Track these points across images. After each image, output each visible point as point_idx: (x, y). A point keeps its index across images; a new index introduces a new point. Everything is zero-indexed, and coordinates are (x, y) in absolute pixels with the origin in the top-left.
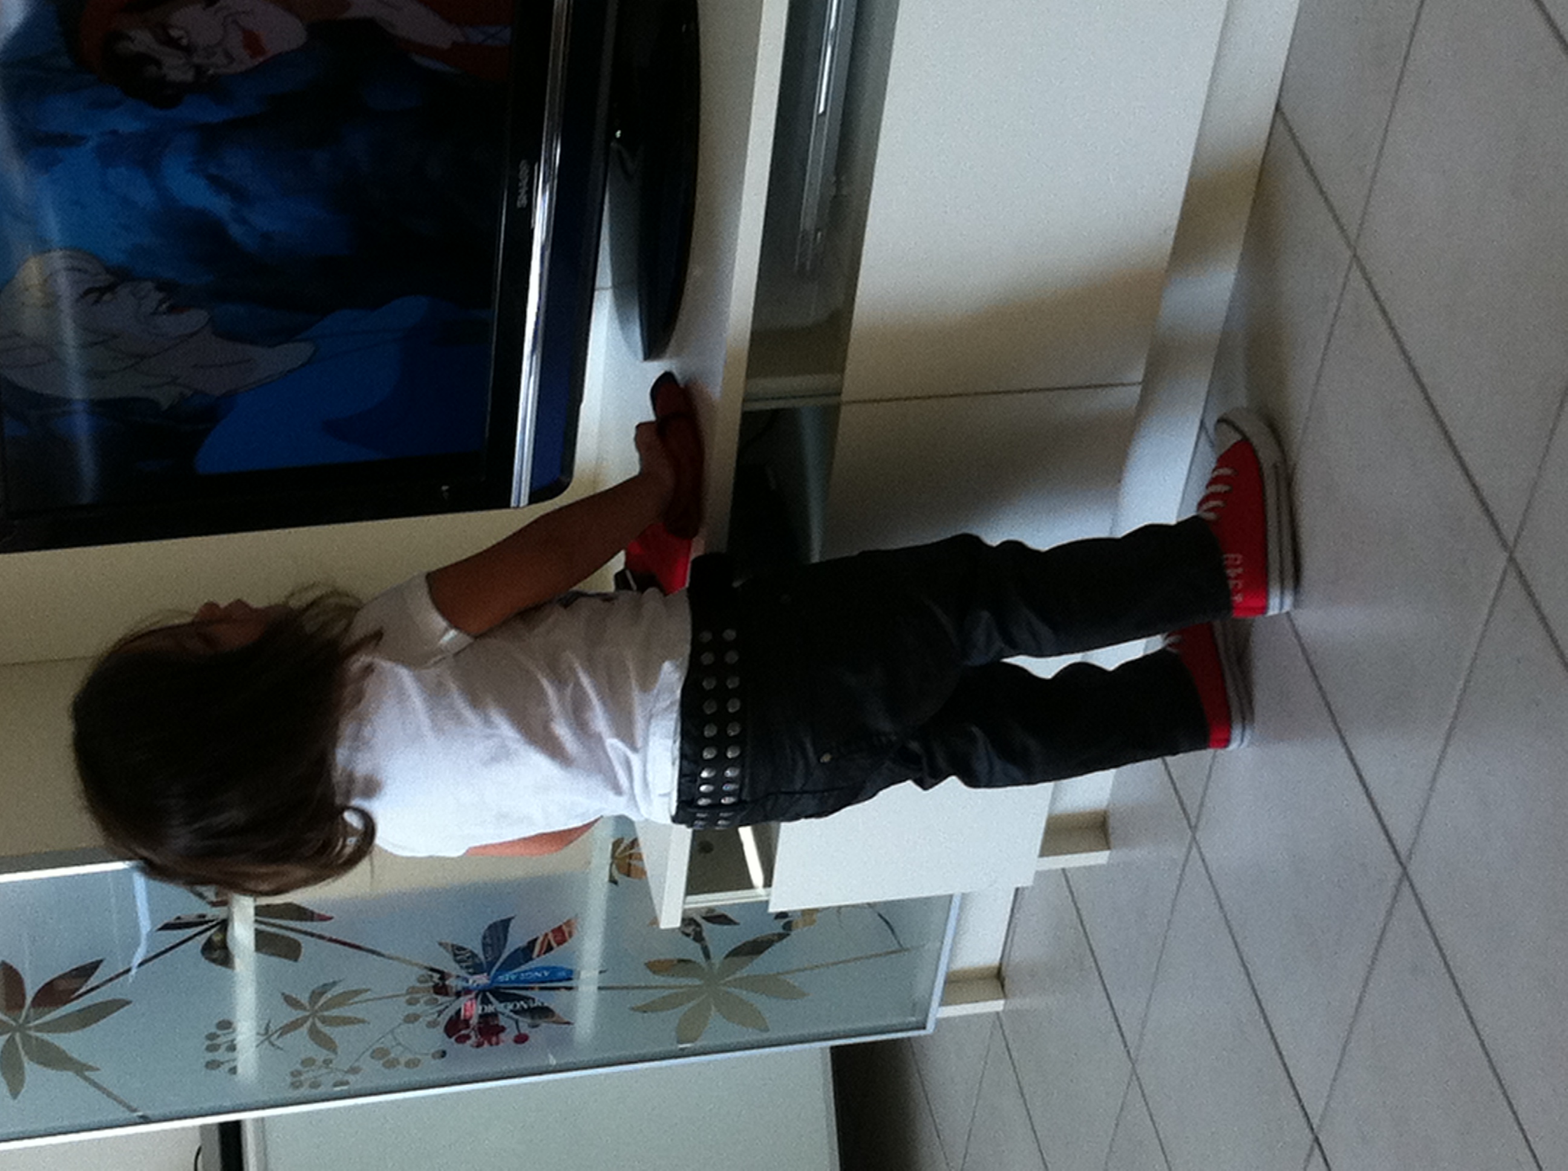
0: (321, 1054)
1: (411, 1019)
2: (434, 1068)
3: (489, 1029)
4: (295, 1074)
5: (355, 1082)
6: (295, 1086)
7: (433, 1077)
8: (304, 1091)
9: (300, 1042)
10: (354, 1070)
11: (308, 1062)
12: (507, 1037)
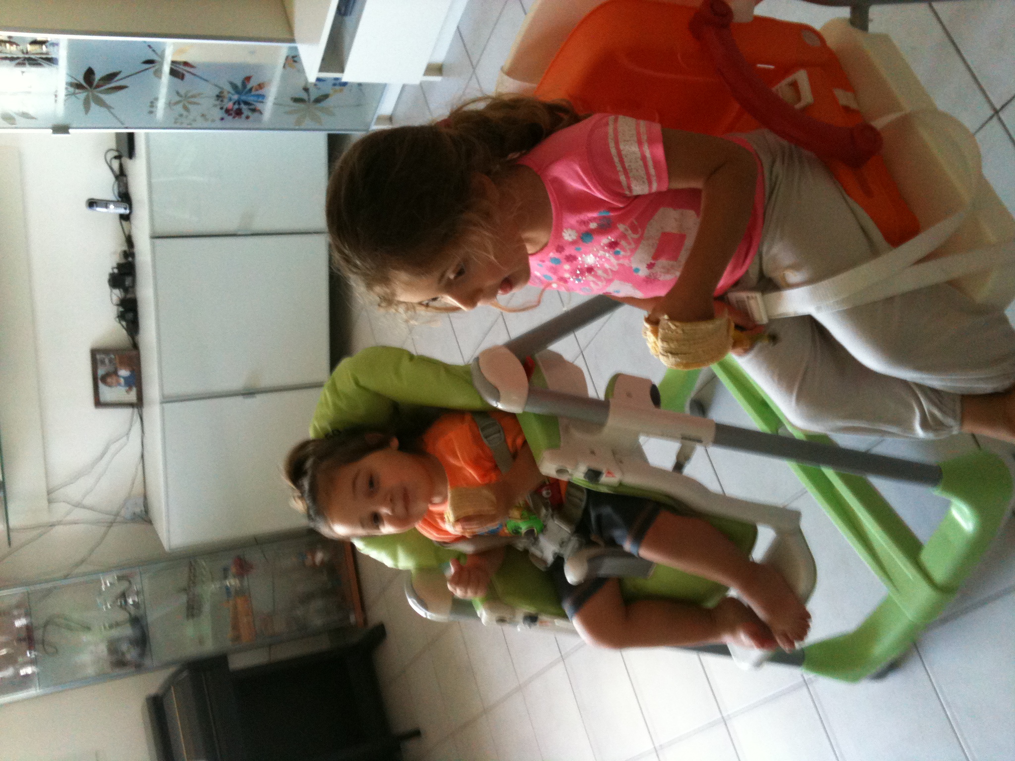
0: (185, 113)
1: (215, 106)
2: (219, 123)
3: (239, 113)
4: (176, 119)
5: (194, 125)
6: (175, 123)
7: (219, 126)
8: (178, 125)
9: (179, 108)
10: (195, 120)
11: (181, 115)
12: (244, 116)
